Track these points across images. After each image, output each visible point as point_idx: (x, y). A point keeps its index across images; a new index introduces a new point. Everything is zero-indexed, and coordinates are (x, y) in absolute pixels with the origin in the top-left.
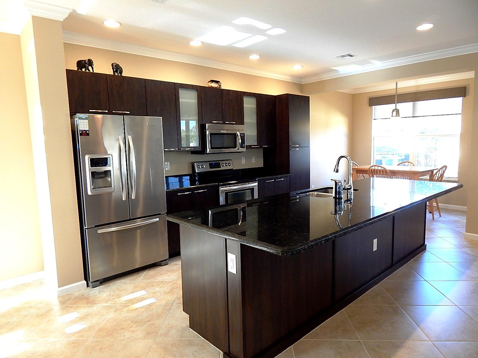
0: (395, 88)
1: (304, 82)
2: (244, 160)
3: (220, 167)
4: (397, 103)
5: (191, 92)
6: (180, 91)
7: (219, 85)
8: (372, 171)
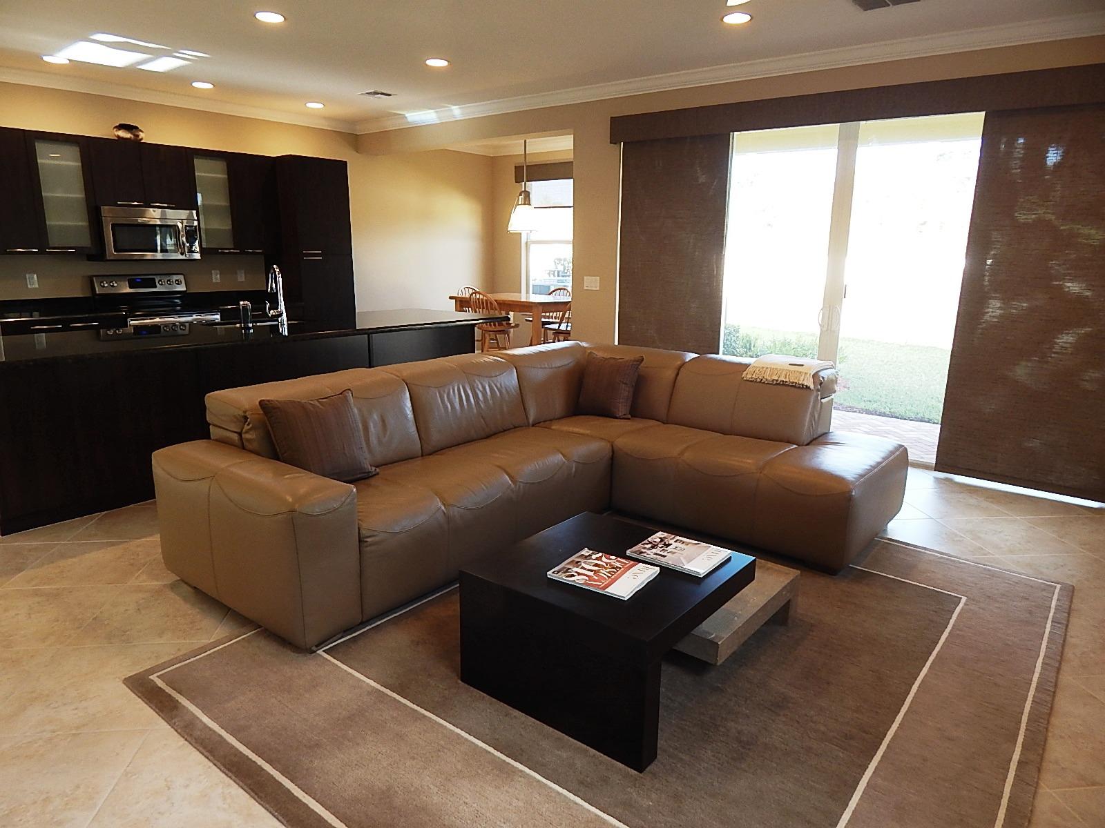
0: (523, 153)
1: (361, 130)
2: (218, 276)
3: (156, 287)
4: (528, 181)
5: (65, 147)
6: (36, 144)
7: (134, 135)
8: (483, 303)
